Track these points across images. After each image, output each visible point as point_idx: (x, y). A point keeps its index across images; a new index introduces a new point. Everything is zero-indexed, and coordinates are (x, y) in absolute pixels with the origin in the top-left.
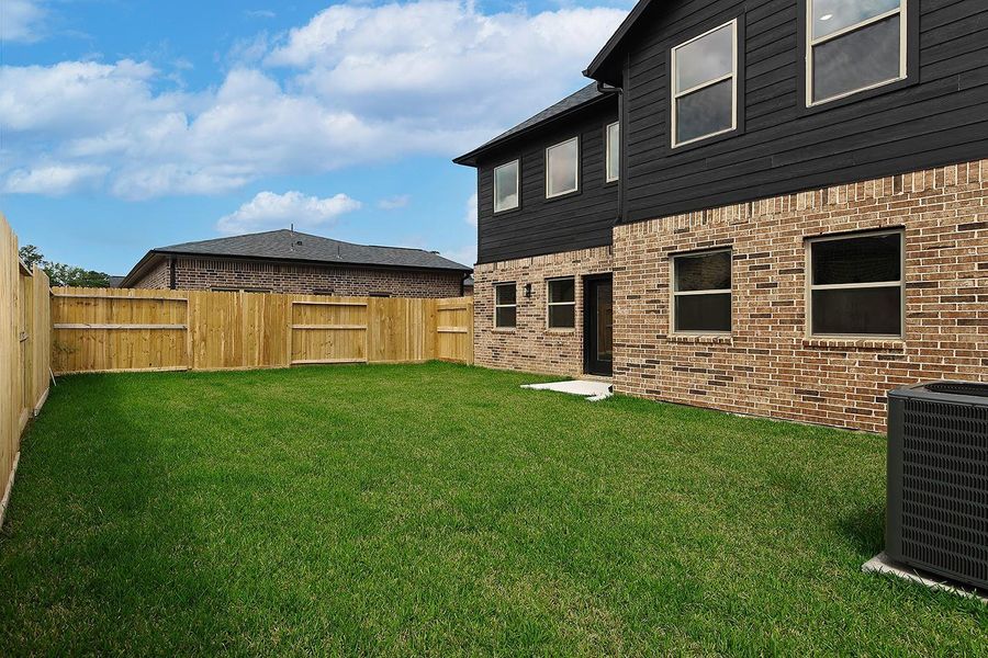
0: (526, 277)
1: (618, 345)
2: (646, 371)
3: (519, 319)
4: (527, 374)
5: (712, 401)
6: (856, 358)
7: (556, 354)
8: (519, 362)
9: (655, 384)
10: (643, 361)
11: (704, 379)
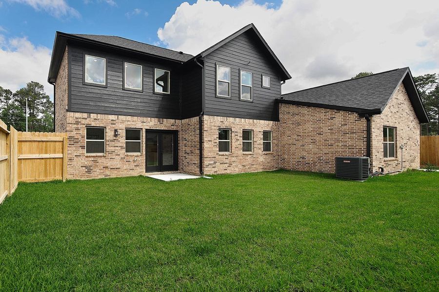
0: (114, 126)
1: (206, 158)
2: (214, 165)
3: (108, 148)
4: (115, 179)
5: (228, 172)
6: (249, 156)
7: (132, 165)
8: (108, 172)
9: (216, 169)
10: (212, 162)
11: (226, 165)
